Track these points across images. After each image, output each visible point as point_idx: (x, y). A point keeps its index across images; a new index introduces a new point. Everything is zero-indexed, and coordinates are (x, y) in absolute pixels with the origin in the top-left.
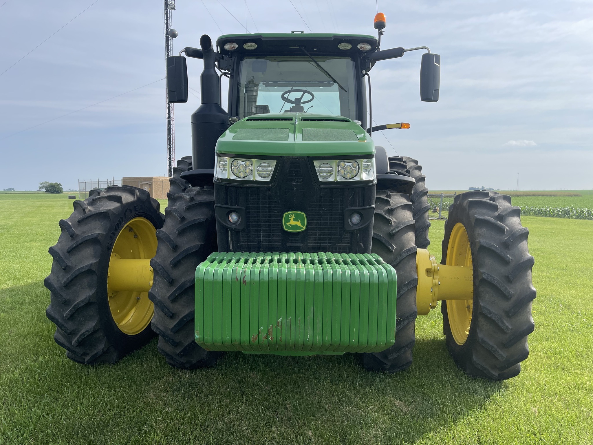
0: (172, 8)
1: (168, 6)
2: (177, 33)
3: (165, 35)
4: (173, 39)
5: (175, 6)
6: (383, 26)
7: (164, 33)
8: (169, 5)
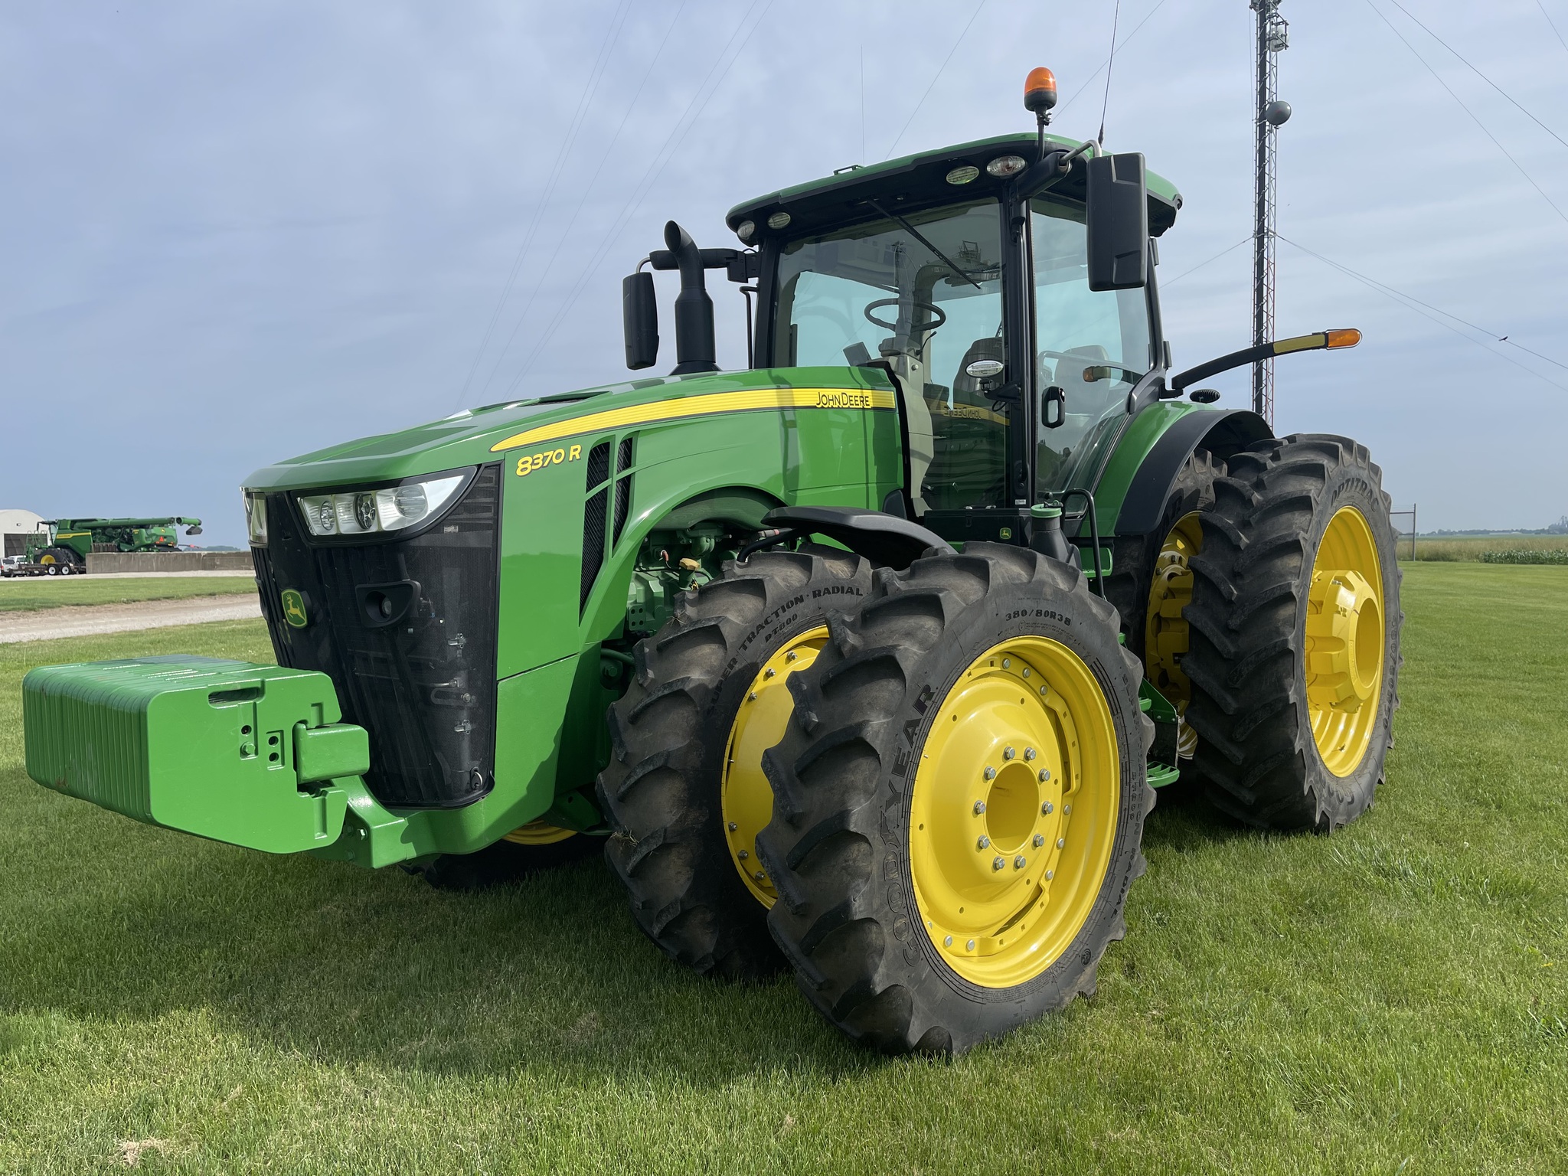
0: (1277, 46)
1: (1268, 42)
2: (1289, 108)
3: (1256, 123)
4: (1280, 126)
5: (1287, 37)
6: (1051, 104)
7: (1254, 118)
8: (1270, 41)
